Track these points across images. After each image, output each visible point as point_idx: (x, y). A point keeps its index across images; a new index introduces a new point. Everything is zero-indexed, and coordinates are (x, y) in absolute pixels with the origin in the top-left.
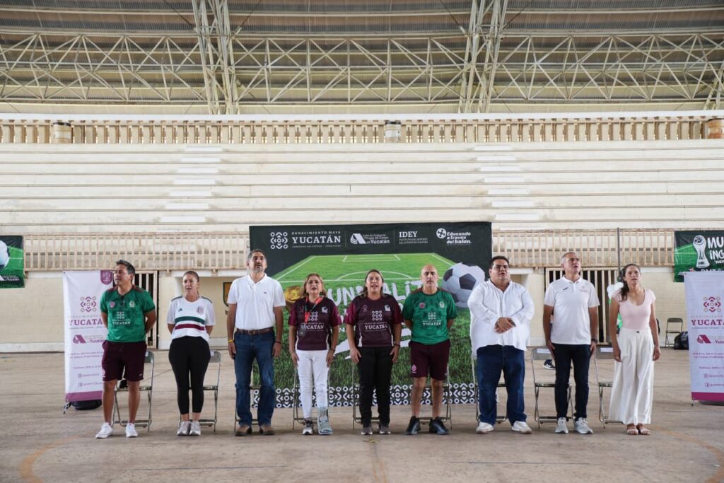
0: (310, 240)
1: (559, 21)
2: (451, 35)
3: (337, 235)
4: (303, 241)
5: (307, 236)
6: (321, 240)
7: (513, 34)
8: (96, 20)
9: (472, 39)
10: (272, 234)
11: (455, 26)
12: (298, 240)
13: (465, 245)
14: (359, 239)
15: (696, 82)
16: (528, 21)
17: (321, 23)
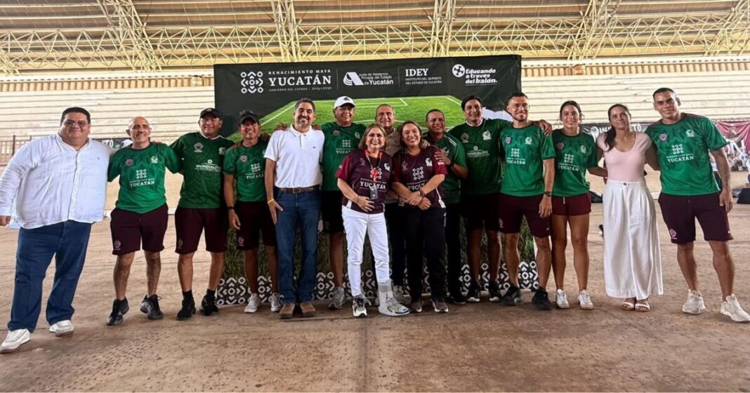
0: (291, 81)
1: (485, 12)
2: (424, 23)
3: (327, 75)
4: (283, 82)
5: (288, 76)
6: (305, 81)
7: (459, 21)
8: (220, 19)
9: (435, 23)
10: (243, 75)
11: (424, 17)
12: (277, 82)
13: (489, 86)
14: (354, 79)
15: (563, 48)
16: (467, 13)
17: (348, 16)
